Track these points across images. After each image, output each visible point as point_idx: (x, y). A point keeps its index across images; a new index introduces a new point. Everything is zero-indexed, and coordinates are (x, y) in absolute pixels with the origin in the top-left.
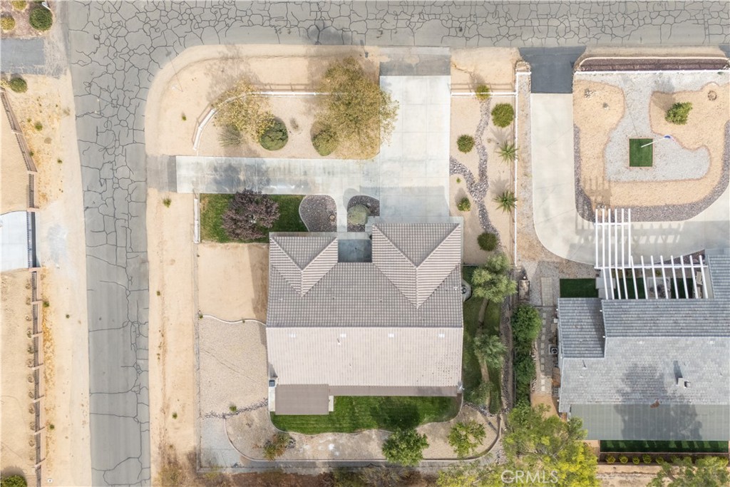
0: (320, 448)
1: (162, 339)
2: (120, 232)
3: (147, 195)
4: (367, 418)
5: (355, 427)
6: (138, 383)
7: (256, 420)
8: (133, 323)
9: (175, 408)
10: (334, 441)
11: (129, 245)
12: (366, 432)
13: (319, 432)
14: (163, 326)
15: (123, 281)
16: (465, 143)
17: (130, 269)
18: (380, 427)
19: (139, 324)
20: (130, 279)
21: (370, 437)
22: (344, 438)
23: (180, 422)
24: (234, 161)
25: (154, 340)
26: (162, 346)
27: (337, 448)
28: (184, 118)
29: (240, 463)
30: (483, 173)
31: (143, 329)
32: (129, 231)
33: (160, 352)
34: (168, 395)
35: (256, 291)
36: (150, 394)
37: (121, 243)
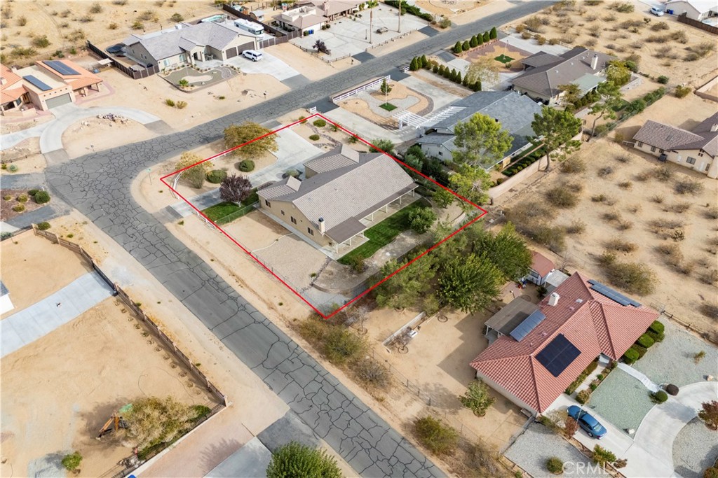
0: (383, 258)
1: (235, 277)
2: (162, 249)
3: (165, 227)
4: (391, 232)
5: (390, 239)
6: (239, 305)
7: (333, 269)
8: (208, 281)
9: (276, 301)
10: (387, 251)
11: (173, 251)
12: (398, 237)
13: (374, 252)
14: (230, 271)
15: (183, 267)
16: (314, 138)
17: (183, 260)
18: (402, 231)
19: (213, 279)
20: (188, 264)
21: (403, 238)
22: (390, 246)
23: (288, 305)
24: (205, 194)
25: (230, 281)
26: (239, 279)
27: (391, 253)
28: (161, 192)
29: (347, 299)
30: (333, 141)
31: (218, 279)
32: (167, 246)
33: (240, 283)
34: (265, 298)
35: (270, 228)
36: (253, 305)
37: (167, 252)
